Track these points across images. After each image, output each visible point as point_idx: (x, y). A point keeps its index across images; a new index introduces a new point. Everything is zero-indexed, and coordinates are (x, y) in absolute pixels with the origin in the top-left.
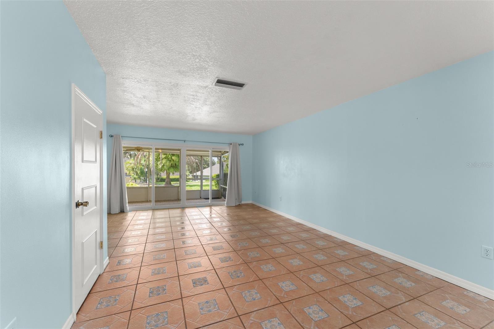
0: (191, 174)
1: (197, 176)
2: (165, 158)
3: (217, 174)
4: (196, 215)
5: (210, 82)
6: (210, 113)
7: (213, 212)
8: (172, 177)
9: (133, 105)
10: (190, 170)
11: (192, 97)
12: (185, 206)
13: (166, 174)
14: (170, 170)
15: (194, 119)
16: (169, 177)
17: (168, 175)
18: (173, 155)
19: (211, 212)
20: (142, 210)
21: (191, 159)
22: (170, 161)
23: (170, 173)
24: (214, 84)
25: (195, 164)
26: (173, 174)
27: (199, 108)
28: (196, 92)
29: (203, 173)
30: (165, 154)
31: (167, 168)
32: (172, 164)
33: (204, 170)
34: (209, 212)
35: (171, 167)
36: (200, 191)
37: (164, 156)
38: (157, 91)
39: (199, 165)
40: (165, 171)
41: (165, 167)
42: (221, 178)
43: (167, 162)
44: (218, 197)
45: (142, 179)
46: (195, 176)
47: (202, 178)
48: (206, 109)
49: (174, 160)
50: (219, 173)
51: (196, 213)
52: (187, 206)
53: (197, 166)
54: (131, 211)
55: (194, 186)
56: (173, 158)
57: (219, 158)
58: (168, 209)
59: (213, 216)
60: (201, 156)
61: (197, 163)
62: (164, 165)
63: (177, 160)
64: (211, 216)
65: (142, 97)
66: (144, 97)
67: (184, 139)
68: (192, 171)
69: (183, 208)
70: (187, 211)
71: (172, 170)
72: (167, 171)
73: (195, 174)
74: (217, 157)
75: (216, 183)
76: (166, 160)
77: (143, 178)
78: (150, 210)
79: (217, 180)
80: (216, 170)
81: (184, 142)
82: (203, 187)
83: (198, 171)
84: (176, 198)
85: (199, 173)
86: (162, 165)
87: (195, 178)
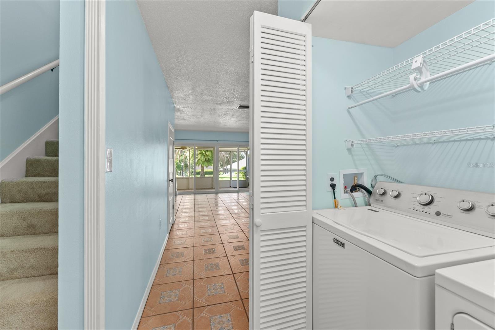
0: (222, 167)
1: (227, 169)
2: (200, 153)
3: (244, 167)
4: (227, 198)
5: (236, 106)
6: (237, 121)
7: (240, 196)
8: (206, 170)
9: (185, 119)
10: (221, 164)
11: (224, 114)
12: (218, 192)
13: (201, 168)
14: (205, 164)
15: (225, 125)
16: (204, 171)
17: (203, 168)
18: (207, 151)
19: (238, 196)
20: (187, 194)
21: (222, 153)
22: (204, 156)
23: (204, 167)
24: (238, 108)
25: (225, 158)
26: (207, 167)
27: (228, 119)
28: (226, 111)
29: (233, 166)
30: (200, 150)
31: (202, 162)
32: (206, 159)
33: (233, 164)
34: (237, 196)
35: (205, 161)
36: (230, 181)
37: (199, 152)
38: (202, 112)
39: (229, 159)
40: (200, 165)
41: (200, 161)
42: (247, 170)
43: (202, 157)
44: (244, 186)
45: (179, 173)
46: (225, 169)
47: (231, 171)
48: (233, 119)
49: (208, 155)
50: (246, 166)
51: (227, 197)
52: (220, 192)
53: (227, 160)
54: (179, 194)
55: (224, 177)
56: (207, 153)
57: (246, 153)
58: (206, 194)
59: (239, 198)
60: (231, 152)
61: (227, 157)
62: (199, 160)
63: (210, 156)
64: (238, 198)
65: (192, 115)
66: (193, 115)
67: (217, 140)
68: (223, 164)
69: (217, 193)
70: (220, 195)
71: (206, 164)
72: (201, 165)
73: (225, 168)
74: (244, 152)
75: (244, 174)
76: (201, 155)
77: (179, 171)
78: (192, 194)
79: (244, 172)
80: (243, 163)
81: (217, 141)
82: (232, 178)
83: (228, 164)
84: (210, 187)
85: (229, 167)
86: (198, 159)
87: (226, 171)
